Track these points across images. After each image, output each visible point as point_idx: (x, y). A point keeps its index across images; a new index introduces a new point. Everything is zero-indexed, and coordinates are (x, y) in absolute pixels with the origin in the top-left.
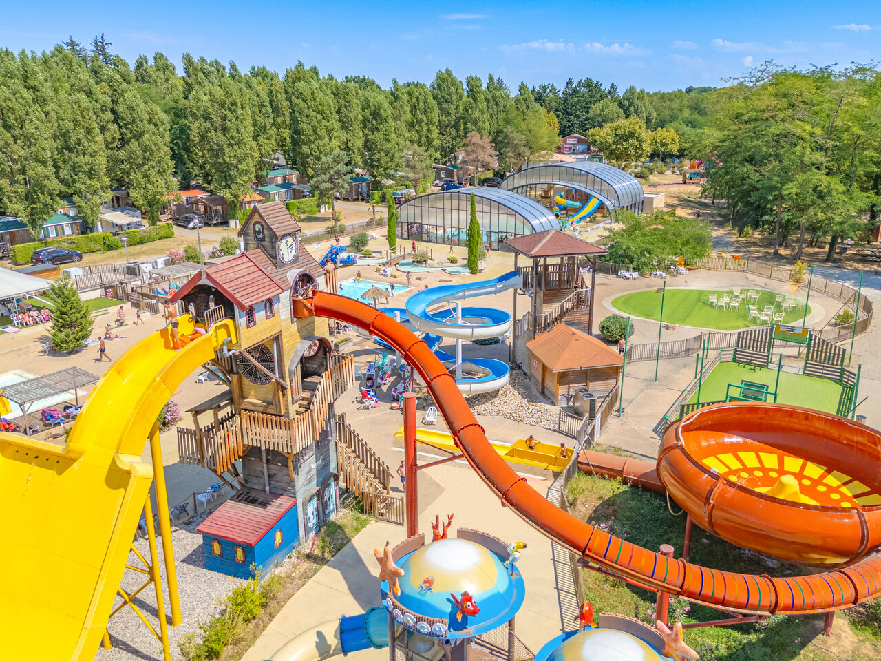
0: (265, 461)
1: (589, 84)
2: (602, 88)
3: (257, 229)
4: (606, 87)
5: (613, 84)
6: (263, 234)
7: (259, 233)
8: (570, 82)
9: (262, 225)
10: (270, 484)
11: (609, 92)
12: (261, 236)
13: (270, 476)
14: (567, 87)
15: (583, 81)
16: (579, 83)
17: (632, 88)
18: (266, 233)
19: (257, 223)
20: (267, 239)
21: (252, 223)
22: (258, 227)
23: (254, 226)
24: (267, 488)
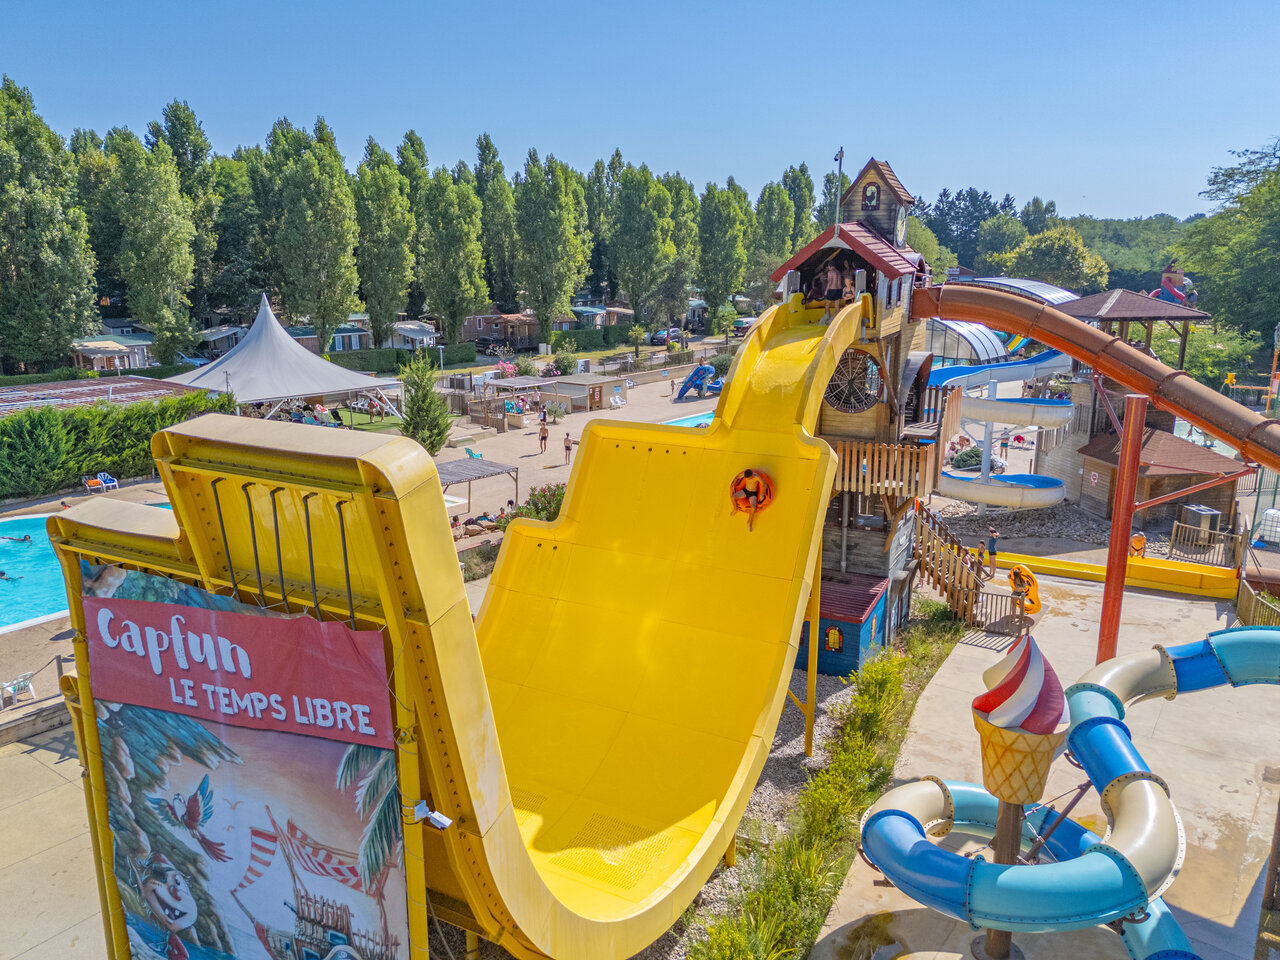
0: (845, 523)
1: (972, 194)
2: (992, 201)
3: (869, 194)
4: (997, 199)
5: (1008, 195)
6: (878, 199)
7: (871, 198)
8: (945, 194)
9: (878, 188)
10: (847, 559)
11: (1003, 207)
12: (874, 203)
13: (849, 548)
14: (941, 201)
15: (964, 192)
16: (960, 194)
17: (1036, 202)
18: (882, 197)
19: (870, 184)
20: (882, 207)
21: (863, 185)
22: (871, 190)
23: (865, 189)
24: (844, 564)
